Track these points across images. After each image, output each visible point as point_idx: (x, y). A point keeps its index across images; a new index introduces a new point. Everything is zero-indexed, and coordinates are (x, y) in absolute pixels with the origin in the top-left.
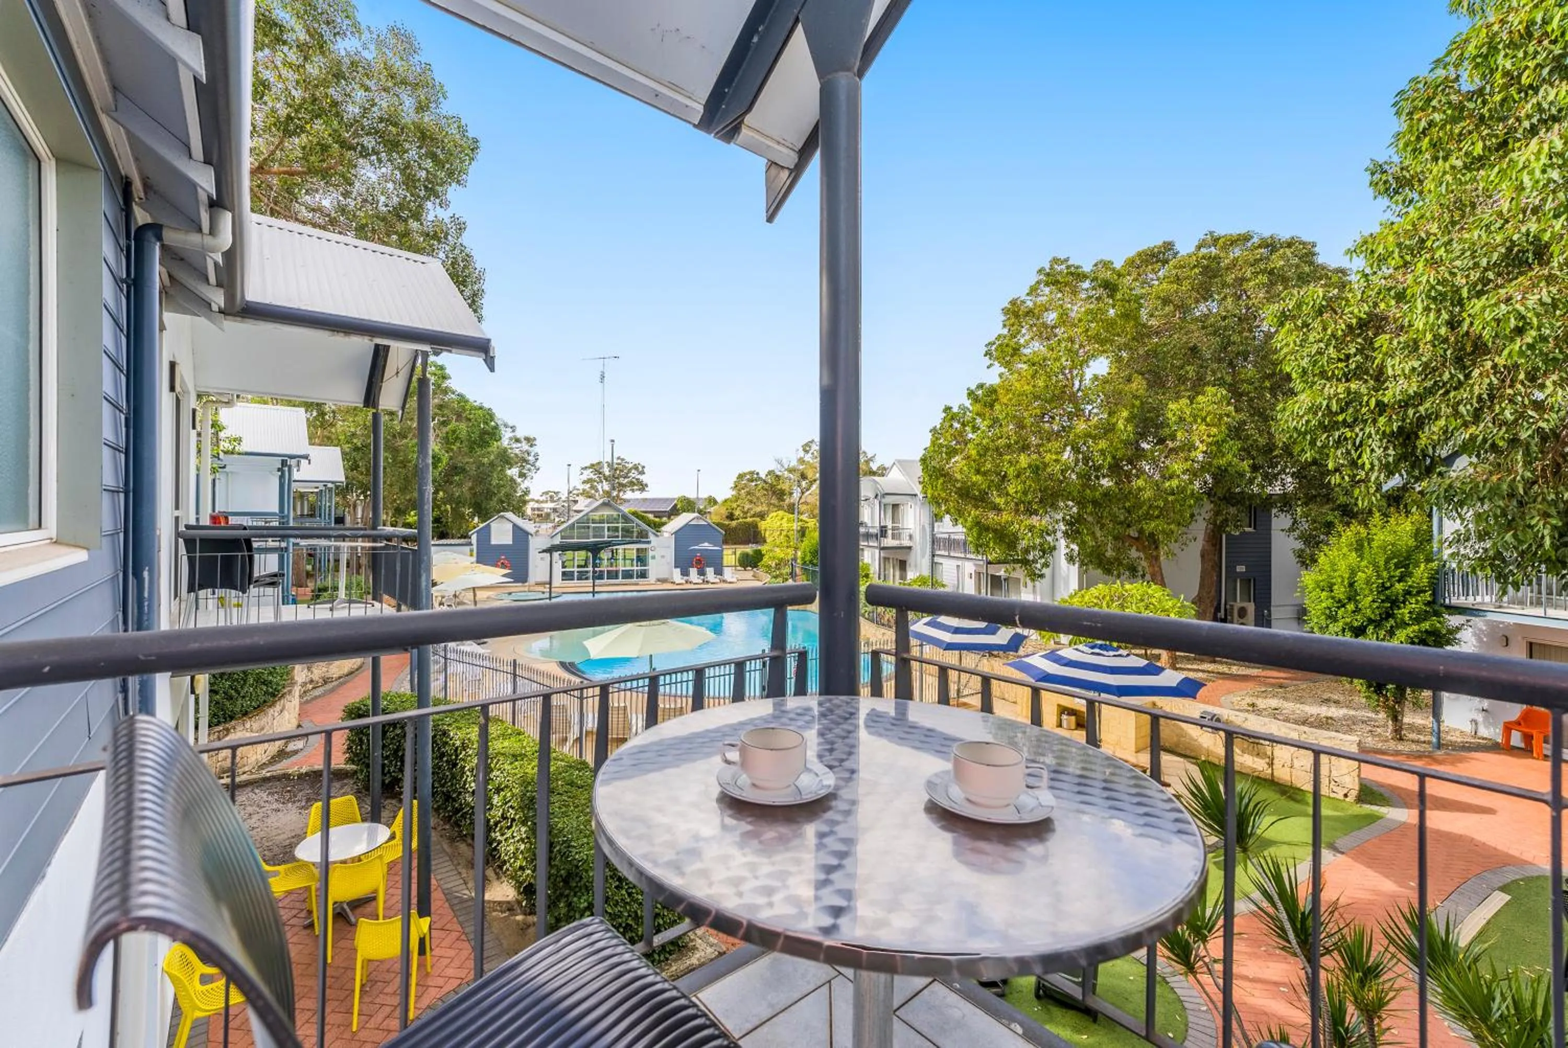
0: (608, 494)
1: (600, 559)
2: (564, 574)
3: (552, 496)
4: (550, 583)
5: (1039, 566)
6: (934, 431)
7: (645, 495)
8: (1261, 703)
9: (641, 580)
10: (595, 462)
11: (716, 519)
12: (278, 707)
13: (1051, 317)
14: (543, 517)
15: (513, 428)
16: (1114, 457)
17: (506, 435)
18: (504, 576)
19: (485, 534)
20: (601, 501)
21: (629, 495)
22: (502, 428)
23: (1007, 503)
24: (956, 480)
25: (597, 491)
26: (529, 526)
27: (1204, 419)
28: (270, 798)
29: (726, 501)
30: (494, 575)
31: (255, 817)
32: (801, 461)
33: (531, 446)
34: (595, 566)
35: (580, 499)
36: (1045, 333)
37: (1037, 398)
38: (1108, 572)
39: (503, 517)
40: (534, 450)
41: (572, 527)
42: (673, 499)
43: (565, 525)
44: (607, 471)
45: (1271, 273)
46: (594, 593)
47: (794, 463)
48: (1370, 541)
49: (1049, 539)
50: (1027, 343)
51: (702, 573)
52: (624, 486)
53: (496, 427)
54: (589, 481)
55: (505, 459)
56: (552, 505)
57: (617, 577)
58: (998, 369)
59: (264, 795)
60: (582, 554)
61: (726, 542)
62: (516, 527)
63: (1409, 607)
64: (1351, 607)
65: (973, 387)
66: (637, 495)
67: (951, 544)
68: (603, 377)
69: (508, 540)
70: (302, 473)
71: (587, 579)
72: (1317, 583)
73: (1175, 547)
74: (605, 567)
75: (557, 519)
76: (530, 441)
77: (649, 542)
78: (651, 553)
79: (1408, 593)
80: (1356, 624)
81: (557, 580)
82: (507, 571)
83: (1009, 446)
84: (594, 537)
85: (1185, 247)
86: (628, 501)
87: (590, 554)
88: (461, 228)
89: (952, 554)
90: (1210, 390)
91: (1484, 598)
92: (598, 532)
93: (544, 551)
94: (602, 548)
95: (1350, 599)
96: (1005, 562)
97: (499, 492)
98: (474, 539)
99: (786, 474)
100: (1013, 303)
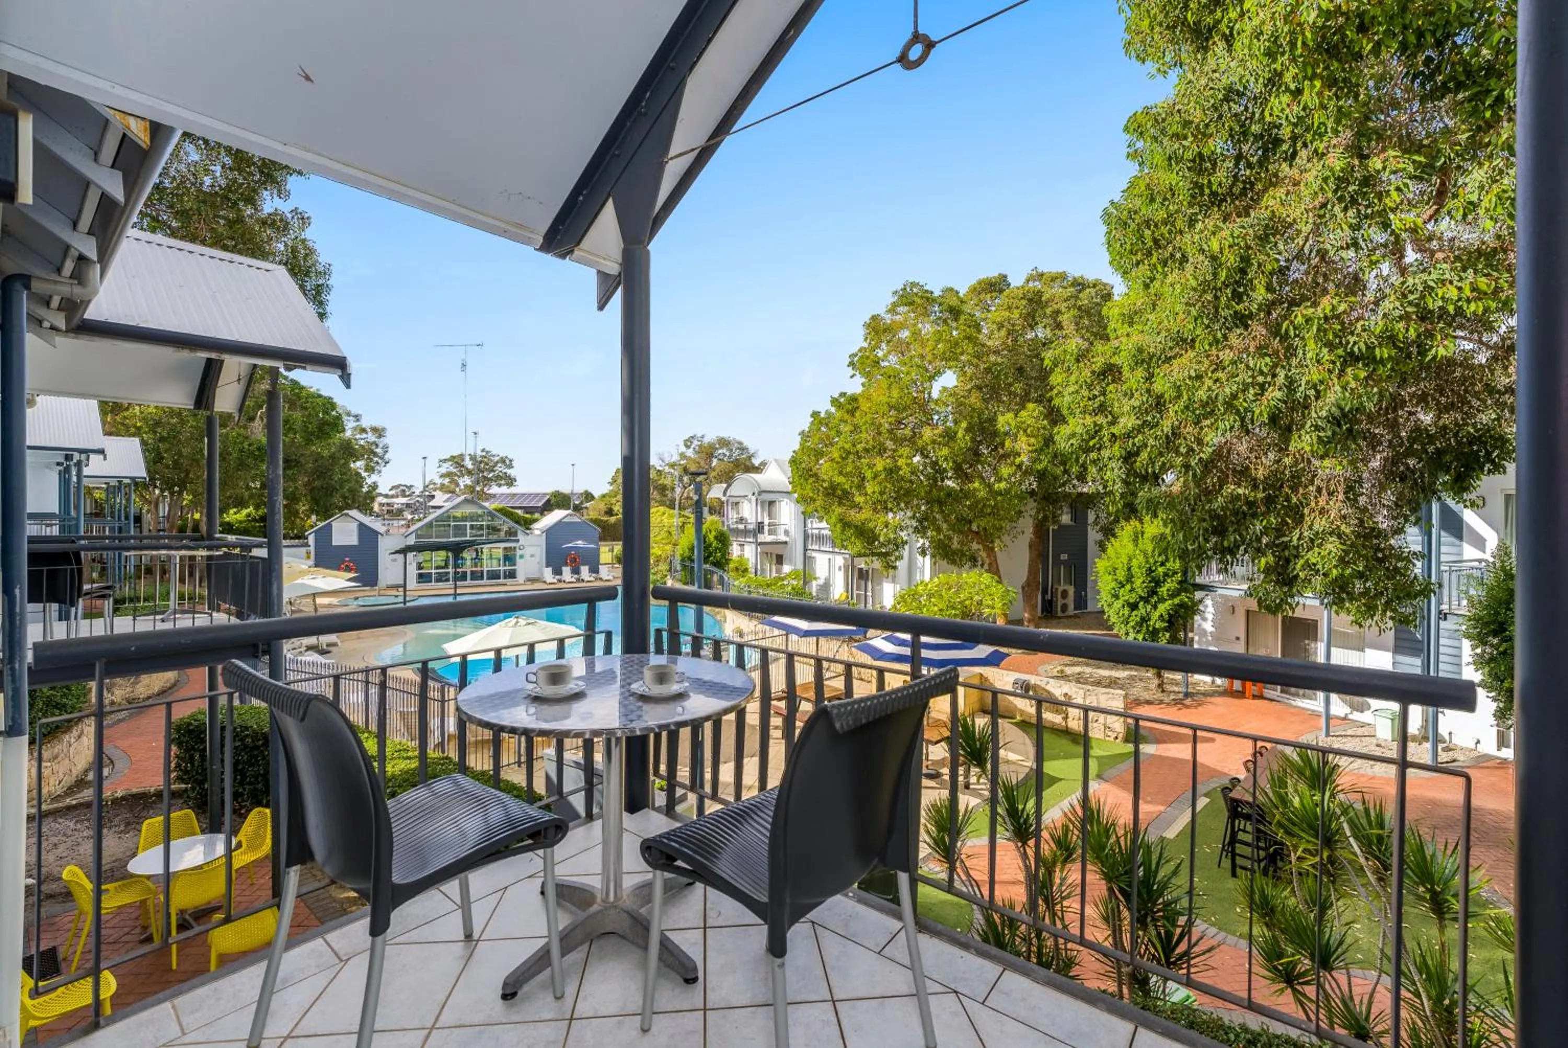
0: (471, 489)
1: (463, 558)
2: (420, 576)
3: (404, 490)
4: (405, 586)
5: (893, 558)
6: (802, 433)
7: (513, 490)
8: (1069, 670)
9: (509, 581)
10: (455, 454)
11: (593, 515)
12: (75, 732)
13: (905, 334)
14: (394, 514)
15: (357, 418)
16: (954, 462)
17: (350, 424)
18: (350, 580)
19: (325, 535)
20: (462, 497)
21: (494, 490)
22: (345, 418)
23: (866, 502)
24: (823, 481)
25: (457, 485)
26: (376, 525)
27: (1025, 431)
28: (79, 826)
29: (604, 496)
30: (337, 580)
31: (62, 848)
32: (683, 456)
33: (380, 436)
34: (456, 566)
35: (438, 494)
36: (902, 348)
37: (891, 407)
38: (953, 562)
39: (347, 515)
40: (382, 442)
41: (430, 525)
42: (545, 494)
43: (419, 524)
44: (469, 464)
45: (1080, 308)
46: (455, 595)
47: (676, 458)
48: (1143, 533)
49: (902, 534)
50: (885, 356)
51: (576, 571)
52: (490, 480)
53: (339, 417)
54: (448, 475)
55: (349, 451)
56: (404, 500)
57: (482, 578)
58: (859, 380)
59: (72, 825)
60: (443, 554)
61: (603, 538)
62: (362, 527)
63: (1167, 586)
64: (1128, 587)
65: (836, 396)
66: (504, 490)
67: (820, 538)
68: (464, 365)
69: (353, 540)
70: (95, 467)
71: (447, 580)
72: (1106, 568)
73: (1006, 538)
74: (468, 567)
75: (410, 517)
76: (379, 432)
77: (518, 541)
78: (519, 553)
79: (1166, 575)
80: (1132, 601)
81: (412, 583)
82: (352, 575)
83: (866, 450)
84: (455, 536)
85: (1016, 280)
86: (494, 496)
87: (450, 554)
88: (305, 220)
89: (823, 548)
90: (1031, 406)
91: (1214, 577)
92: (460, 530)
93: (397, 552)
94: (465, 548)
95: (1128, 581)
96: (865, 555)
97: (342, 487)
98: (311, 540)
99: (667, 469)
100: (874, 318)
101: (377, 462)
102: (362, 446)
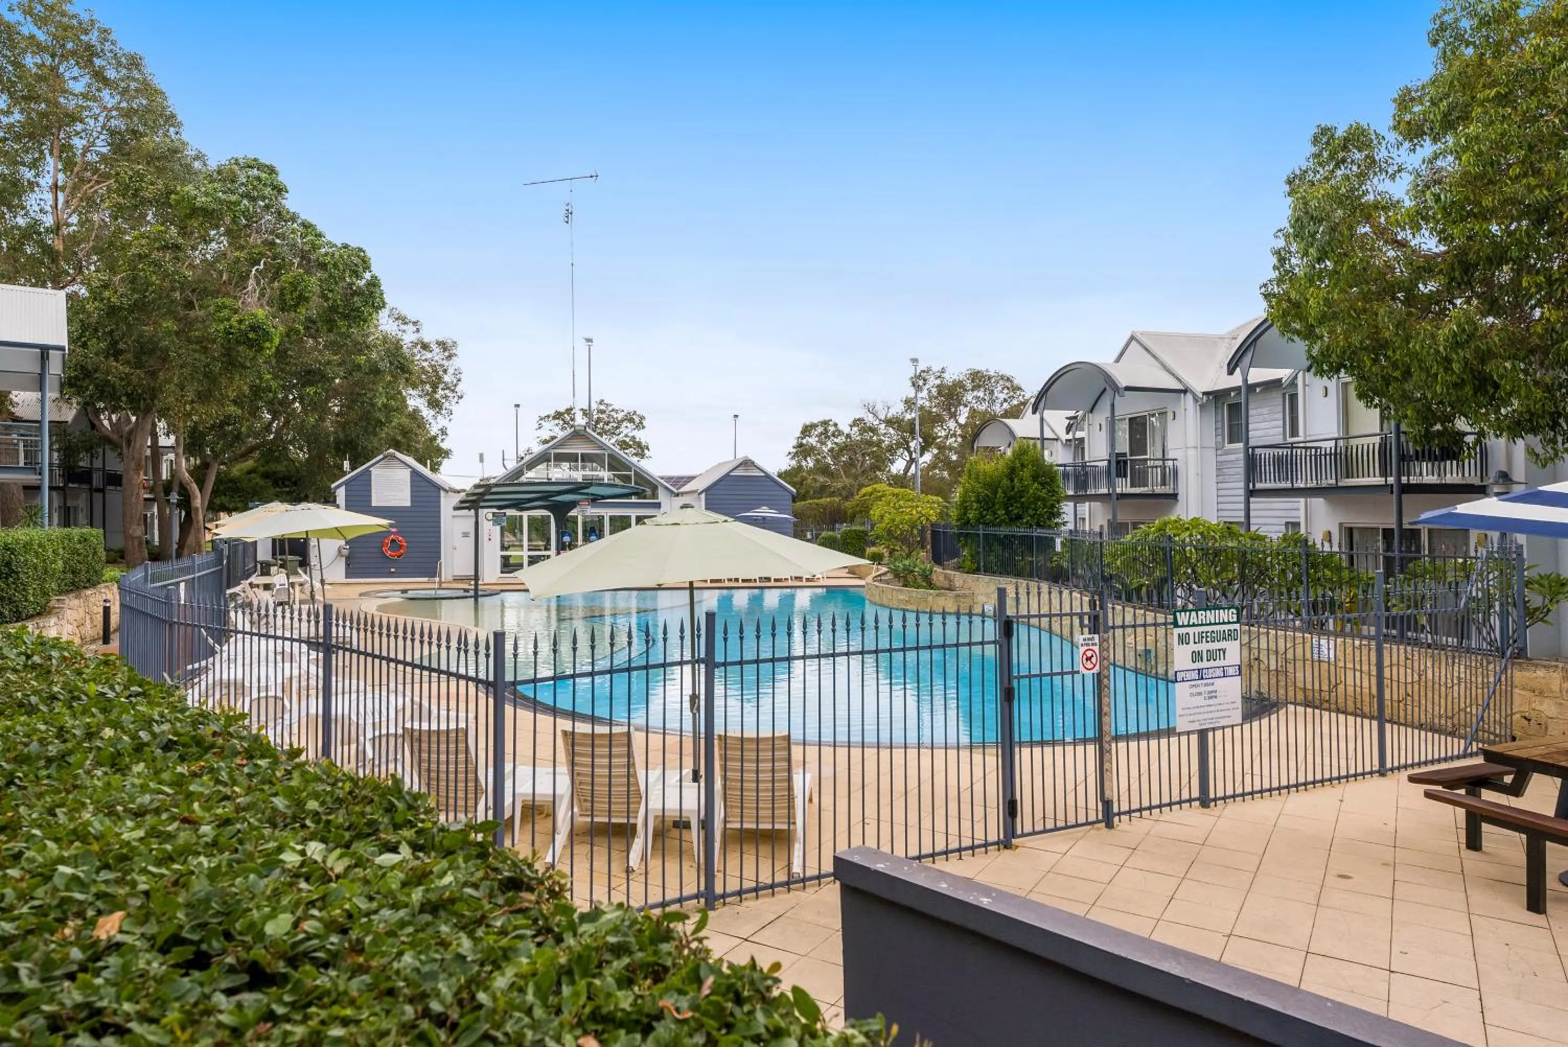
2: (505, 561)
19: (361, 486)
39: (394, 459)
62: (415, 474)
68: (569, 213)
69: (401, 498)
77: (659, 505)
81: (492, 572)
87: (551, 520)
94: (573, 504)
98: (341, 496)
99: (884, 427)
101: (446, 397)
102: (425, 372)
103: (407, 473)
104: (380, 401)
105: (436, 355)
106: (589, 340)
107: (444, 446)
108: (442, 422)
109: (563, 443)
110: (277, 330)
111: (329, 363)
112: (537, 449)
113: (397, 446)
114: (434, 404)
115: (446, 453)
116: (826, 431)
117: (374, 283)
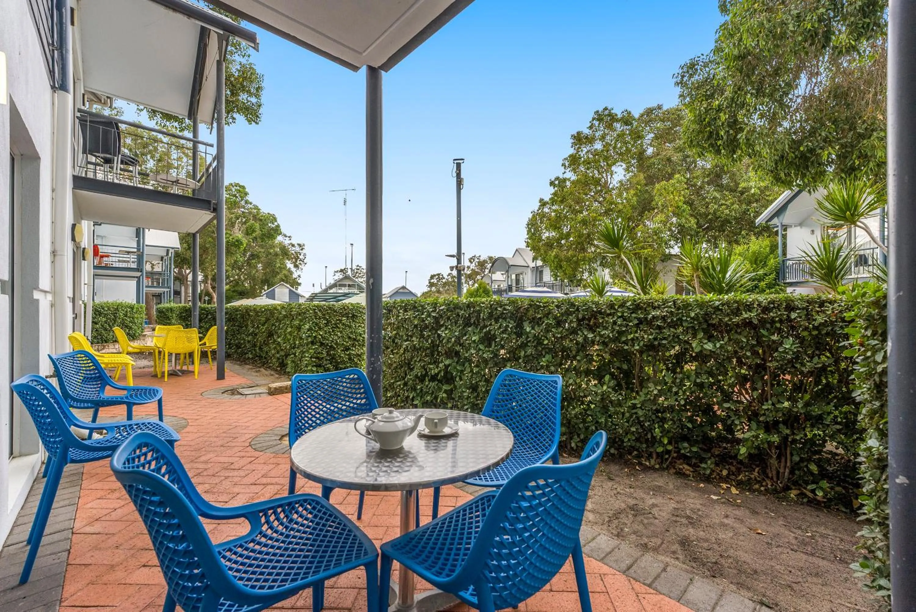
10: (342, 268)
15: (290, 237)
33: (302, 249)
39: (283, 285)
40: (303, 252)
55: (285, 254)
62: (290, 290)
65: (553, 179)
69: (286, 299)
76: (301, 246)
97: (281, 274)
100: (578, 132)
101: (300, 264)
102: (292, 254)
103: (287, 291)
104: (278, 265)
105: (297, 249)
106: (352, 244)
107: (299, 281)
108: (299, 272)
109: (341, 280)
110: (245, 241)
111: (260, 252)
112: (333, 282)
113: (283, 281)
114: (296, 266)
115: (299, 284)
116: (439, 277)
117: (278, 226)
